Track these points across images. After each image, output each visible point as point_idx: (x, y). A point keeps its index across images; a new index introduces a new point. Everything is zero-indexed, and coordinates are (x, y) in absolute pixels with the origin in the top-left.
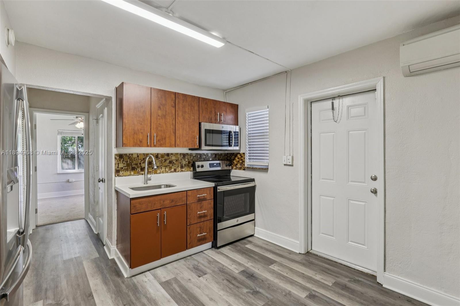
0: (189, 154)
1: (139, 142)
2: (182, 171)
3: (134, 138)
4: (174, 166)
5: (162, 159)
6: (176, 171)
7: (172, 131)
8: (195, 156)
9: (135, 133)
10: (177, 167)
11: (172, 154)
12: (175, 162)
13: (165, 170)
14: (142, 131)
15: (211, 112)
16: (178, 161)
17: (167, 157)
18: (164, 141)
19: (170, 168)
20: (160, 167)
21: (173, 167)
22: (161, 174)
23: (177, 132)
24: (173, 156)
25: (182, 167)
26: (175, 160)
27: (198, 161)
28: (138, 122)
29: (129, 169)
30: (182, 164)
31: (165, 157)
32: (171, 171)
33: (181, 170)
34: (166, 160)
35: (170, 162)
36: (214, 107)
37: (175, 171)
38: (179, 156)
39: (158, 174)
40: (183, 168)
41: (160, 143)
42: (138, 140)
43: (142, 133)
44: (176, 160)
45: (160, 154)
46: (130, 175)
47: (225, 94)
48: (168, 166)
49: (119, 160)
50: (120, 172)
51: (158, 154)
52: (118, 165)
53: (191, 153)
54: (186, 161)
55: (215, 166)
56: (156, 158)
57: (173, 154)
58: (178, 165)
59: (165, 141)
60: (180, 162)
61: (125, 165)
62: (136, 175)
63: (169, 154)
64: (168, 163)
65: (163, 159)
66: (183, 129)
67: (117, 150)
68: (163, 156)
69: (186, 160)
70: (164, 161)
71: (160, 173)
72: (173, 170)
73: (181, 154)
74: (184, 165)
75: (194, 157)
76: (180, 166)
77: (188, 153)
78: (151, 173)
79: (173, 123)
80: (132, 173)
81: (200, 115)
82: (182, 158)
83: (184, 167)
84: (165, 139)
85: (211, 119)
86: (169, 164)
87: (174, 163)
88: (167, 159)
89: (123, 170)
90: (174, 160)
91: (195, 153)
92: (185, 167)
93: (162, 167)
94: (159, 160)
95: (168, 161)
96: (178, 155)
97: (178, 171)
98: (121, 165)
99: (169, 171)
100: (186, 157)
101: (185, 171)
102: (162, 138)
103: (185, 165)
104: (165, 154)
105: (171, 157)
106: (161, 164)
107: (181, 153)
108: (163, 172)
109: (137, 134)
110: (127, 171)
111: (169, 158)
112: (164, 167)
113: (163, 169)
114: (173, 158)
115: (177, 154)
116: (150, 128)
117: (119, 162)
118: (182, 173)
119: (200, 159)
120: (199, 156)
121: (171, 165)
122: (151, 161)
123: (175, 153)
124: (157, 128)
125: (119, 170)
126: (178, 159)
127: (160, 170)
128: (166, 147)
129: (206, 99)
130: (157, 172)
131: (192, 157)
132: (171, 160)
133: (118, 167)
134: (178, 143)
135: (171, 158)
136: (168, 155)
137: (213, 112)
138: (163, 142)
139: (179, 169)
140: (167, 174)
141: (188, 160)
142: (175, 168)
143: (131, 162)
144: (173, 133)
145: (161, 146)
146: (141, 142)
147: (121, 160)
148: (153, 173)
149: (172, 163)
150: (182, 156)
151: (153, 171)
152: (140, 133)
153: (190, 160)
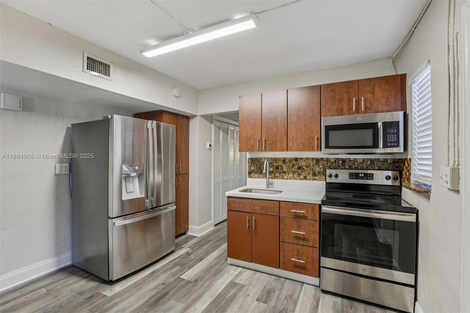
0: (325, 159)
1: (251, 147)
2: (315, 179)
3: (247, 144)
4: (304, 172)
5: (289, 164)
6: (307, 179)
7: (283, 134)
8: (334, 161)
9: (248, 139)
10: (308, 174)
11: (301, 159)
12: (305, 169)
13: (293, 176)
14: (254, 137)
15: (341, 100)
16: (310, 167)
17: (295, 162)
18: (274, 144)
19: (300, 175)
20: (288, 173)
21: (302, 173)
22: (289, 180)
23: (289, 134)
24: (303, 161)
25: (314, 175)
26: (305, 166)
27: (339, 168)
28: (251, 129)
29: (259, 172)
30: (314, 171)
31: (293, 162)
32: (300, 178)
33: (313, 177)
34: (293, 165)
35: (299, 168)
36: (347, 92)
37: (305, 178)
38: (310, 161)
39: (285, 179)
40: (316, 176)
41: (271, 147)
42: (250, 145)
43: (254, 138)
44: (307, 166)
45: (287, 158)
46: (259, 177)
47: (392, 62)
48: (297, 172)
49: (250, 163)
50: (252, 174)
51: (285, 158)
52: (250, 168)
53: (327, 158)
54: (321, 168)
55: (362, 178)
56: (283, 163)
57: (303, 159)
58: (309, 172)
59: (276, 145)
60: (312, 168)
61: (255, 168)
62: (263, 178)
63: (298, 158)
64: (296, 168)
65: (291, 164)
66: (297, 130)
67: (250, 155)
68: (290, 160)
69: (321, 166)
70: (291, 166)
71: (287, 179)
72: (302, 177)
73: (312, 159)
74: (317, 173)
75: (332, 162)
76: (311, 174)
77: (323, 158)
78: (278, 178)
79: (284, 125)
80: (261, 176)
81: (323, 108)
82: (314, 164)
83: (317, 174)
84: (276, 142)
85: (342, 110)
86: (297, 170)
87: (303, 169)
88: (295, 164)
89: (254, 172)
90: (303, 166)
91: (335, 158)
92: (319, 175)
93: (289, 173)
94: (287, 165)
95: (296, 167)
96: (310, 159)
97: (309, 180)
98: (252, 168)
99: (298, 178)
100: (320, 162)
101: (319, 180)
102: (273, 142)
103: (319, 172)
104: (293, 159)
105: (300, 162)
106: (288, 169)
107: (312, 157)
108: (290, 178)
109: (249, 140)
110: (257, 174)
111: (297, 163)
112: (292, 173)
113: (291, 175)
114: (303, 163)
115: (308, 159)
116: (261, 133)
117: (251, 165)
118: (314, 181)
119: (343, 166)
120: (340, 162)
121: (300, 171)
122: (278, 165)
123: (306, 158)
124: (267, 132)
125: (251, 172)
126: (309, 165)
127: (288, 175)
128: (276, 151)
129: (332, 84)
130: (284, 178)
131: (329, 162)
132: (300, 166)
133: (250, 170)
134: (291, 146)
135: (300, 164)
136: (296, 159)
137: (346, 99)
138: (273, 147)
139: (311, 176)
140: (294, 180)
141: (324, 166)
142: (305, 175)
143: (260, 165)
144: (285, 135)
145: (272, 150)
146: (253, 147)
147: (253, 164)
148: (280, 178)
149: (302, 169)
150: (315, 162)
151: (280, 176)
152: (252, 139)
153: (326, 166)
